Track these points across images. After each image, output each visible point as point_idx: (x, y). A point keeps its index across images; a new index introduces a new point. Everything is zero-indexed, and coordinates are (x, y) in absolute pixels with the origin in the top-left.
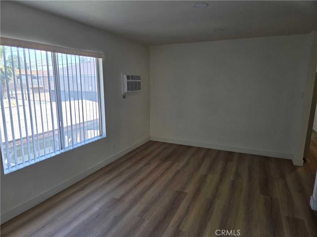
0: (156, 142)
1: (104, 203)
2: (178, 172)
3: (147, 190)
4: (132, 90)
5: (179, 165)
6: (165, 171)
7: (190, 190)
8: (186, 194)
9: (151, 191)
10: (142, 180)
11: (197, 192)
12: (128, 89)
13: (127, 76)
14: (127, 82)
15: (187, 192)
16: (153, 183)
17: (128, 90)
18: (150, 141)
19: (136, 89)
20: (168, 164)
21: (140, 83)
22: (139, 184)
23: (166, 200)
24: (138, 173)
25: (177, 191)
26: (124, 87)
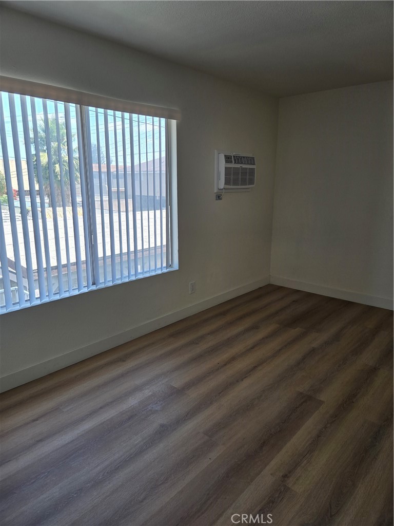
0: (280, 288)
1: (151, 393)
2: (312, 352)
3: (237, 381)
4: (235, 183)
5: (316, 339)
6: (286, 346)
7: (330, 396)
8: (321, 403)
9: (245, 383)
10: (233, 359)
11: (347, 403)
12: (227, 182)
13: (225, 156)
14: (226, 168)
15: (322, 399)
16: (255, 367)
17: (226, 184)
18: (270, 285)
19: (244, 183)
20: (294, 332)
21: (252, 171)
22: (225, 365)
23: (272, 409)
24: (229, 342)
25: (301, 393)
26: (219, 178)
